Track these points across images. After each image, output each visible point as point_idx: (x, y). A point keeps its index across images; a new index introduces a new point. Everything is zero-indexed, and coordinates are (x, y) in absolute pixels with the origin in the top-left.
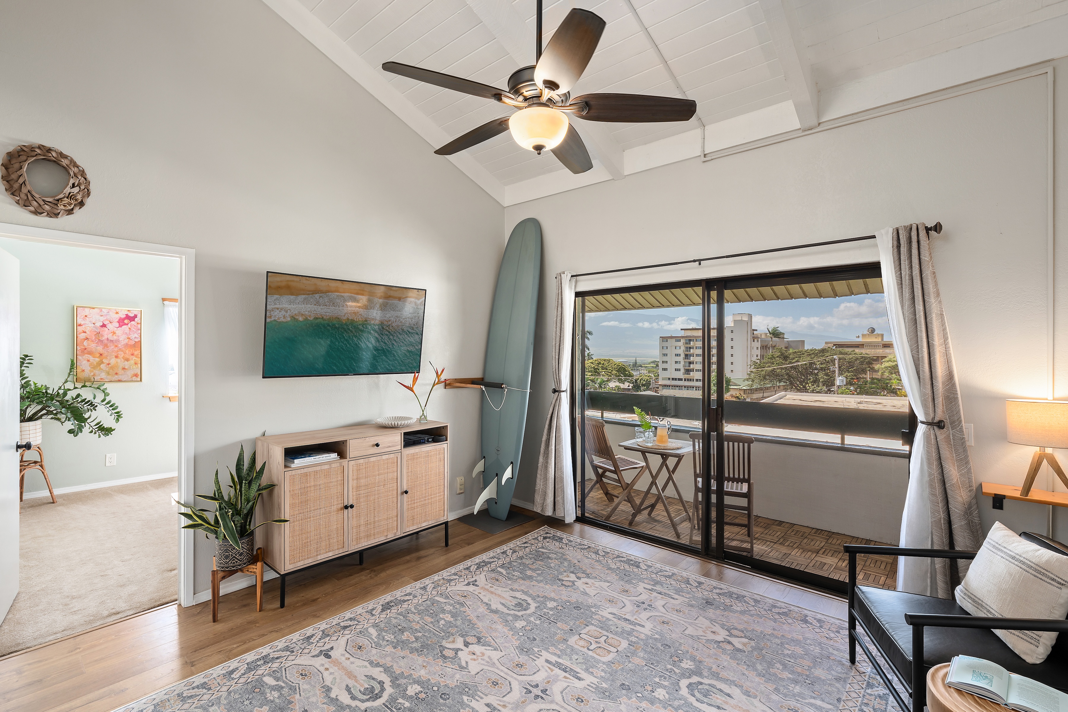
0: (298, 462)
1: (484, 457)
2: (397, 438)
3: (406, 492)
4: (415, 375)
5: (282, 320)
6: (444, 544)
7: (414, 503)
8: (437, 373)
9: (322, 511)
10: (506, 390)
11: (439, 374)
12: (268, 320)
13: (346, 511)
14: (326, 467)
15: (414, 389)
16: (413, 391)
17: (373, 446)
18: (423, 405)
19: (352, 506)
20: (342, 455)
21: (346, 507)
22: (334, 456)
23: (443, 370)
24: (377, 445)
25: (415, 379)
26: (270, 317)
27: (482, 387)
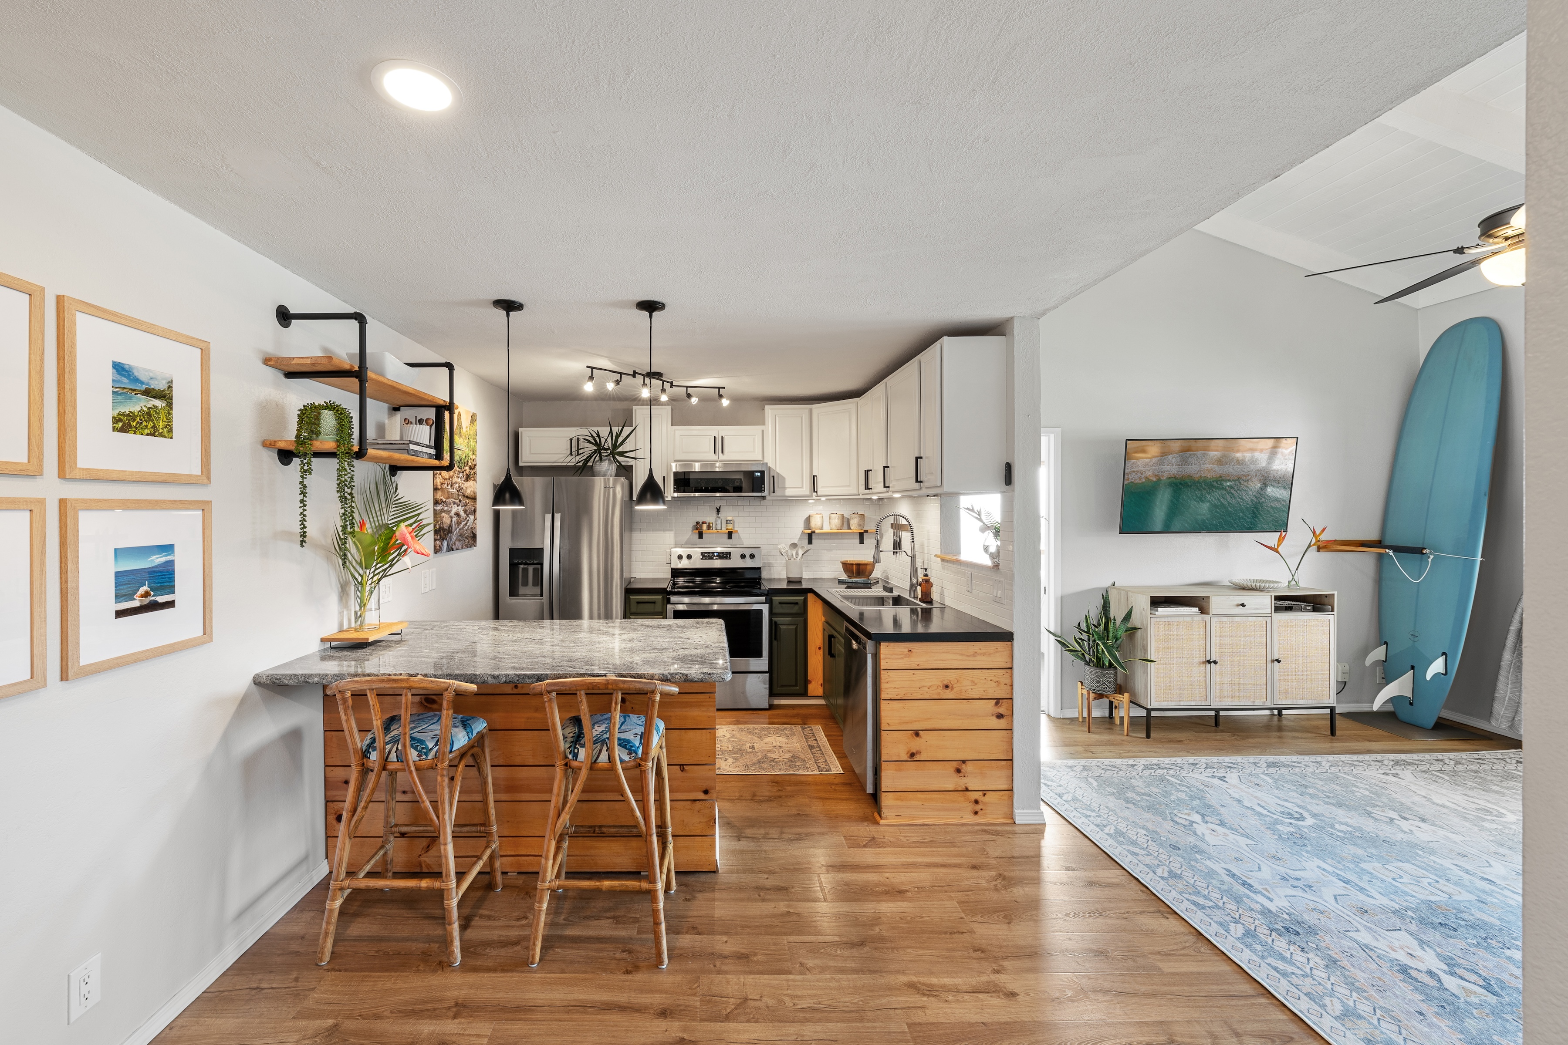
0: (1162, 611)
1: (1386, 643)
2: (1263, 602)
3: (1278, 661)
4: (1281, 535)
5: (1138, 481)
6: (1329, 733)
7: (1288, 675)
8: (1314, 533)
9: (1185, 660)
10: (1432, 557)
11: (1318, 533)
12: (1126, 482)
13: (1208, 666)
14: (1189, 619)
15: (1279, 550)
16: (1278, 552)
17: (1238, 605)
18: (1293, 569)
19: (1215, 662)
20: (1203, 611)
21: (1209, 662)
22: (1196, 610)
23: (1324, 530)
24: (1243, 605)
25: (1281, 540)
26: (1128, 480)
27: (1387, 551)
